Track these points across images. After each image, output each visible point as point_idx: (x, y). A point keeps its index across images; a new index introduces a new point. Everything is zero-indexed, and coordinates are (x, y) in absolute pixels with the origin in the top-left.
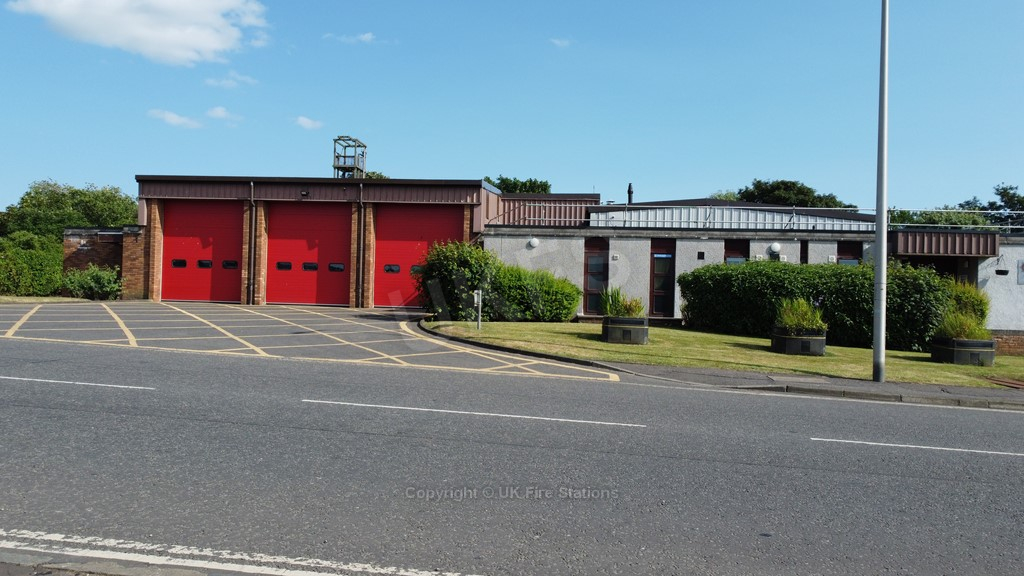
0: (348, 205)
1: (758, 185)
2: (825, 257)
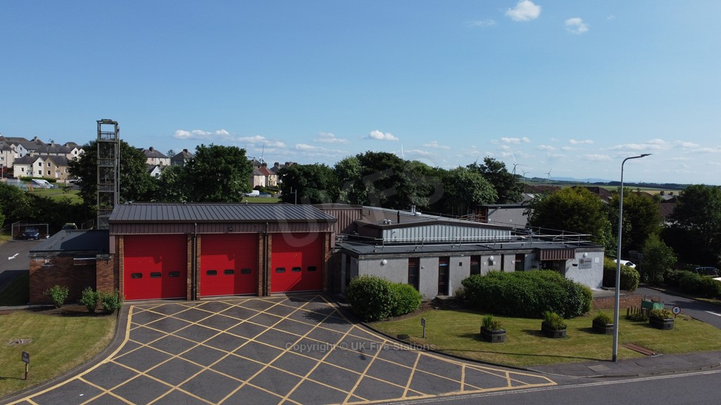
0: (258, 235)
2: (510, 261)
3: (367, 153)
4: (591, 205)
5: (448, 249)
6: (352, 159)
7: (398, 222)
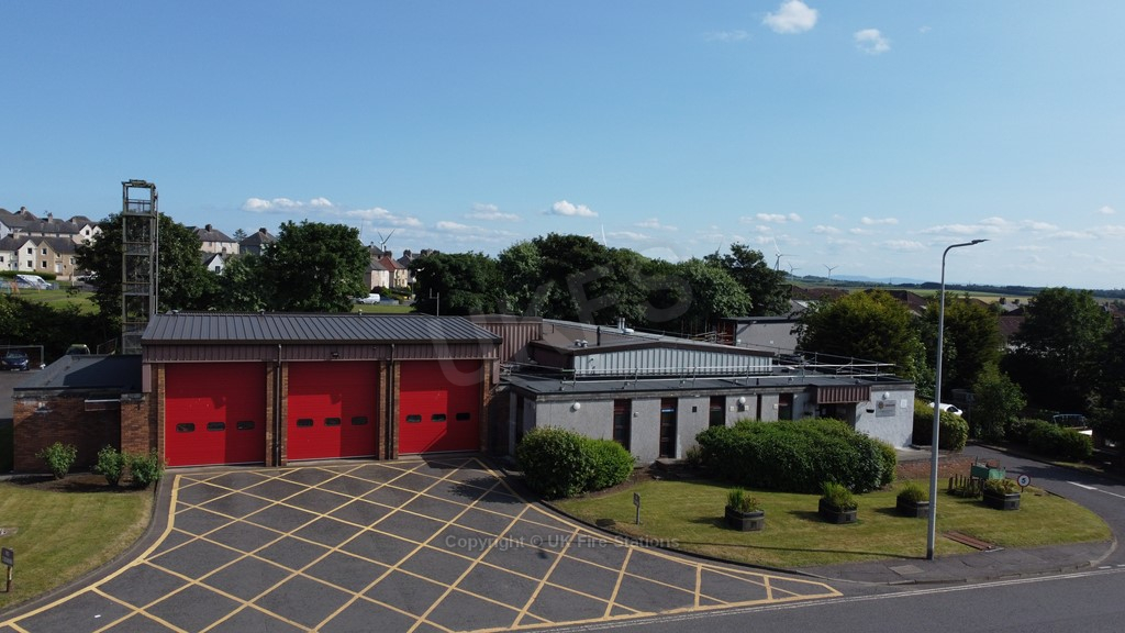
0: (377, 363)
2: (771, 405)
3: (549, 236)
4: (894, 319)
5: (675, 386)
6: (525, 245)
7: (598, 344)
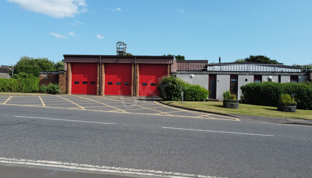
0: (131, 64)
1: (251, 57)
2: (286, 80)
